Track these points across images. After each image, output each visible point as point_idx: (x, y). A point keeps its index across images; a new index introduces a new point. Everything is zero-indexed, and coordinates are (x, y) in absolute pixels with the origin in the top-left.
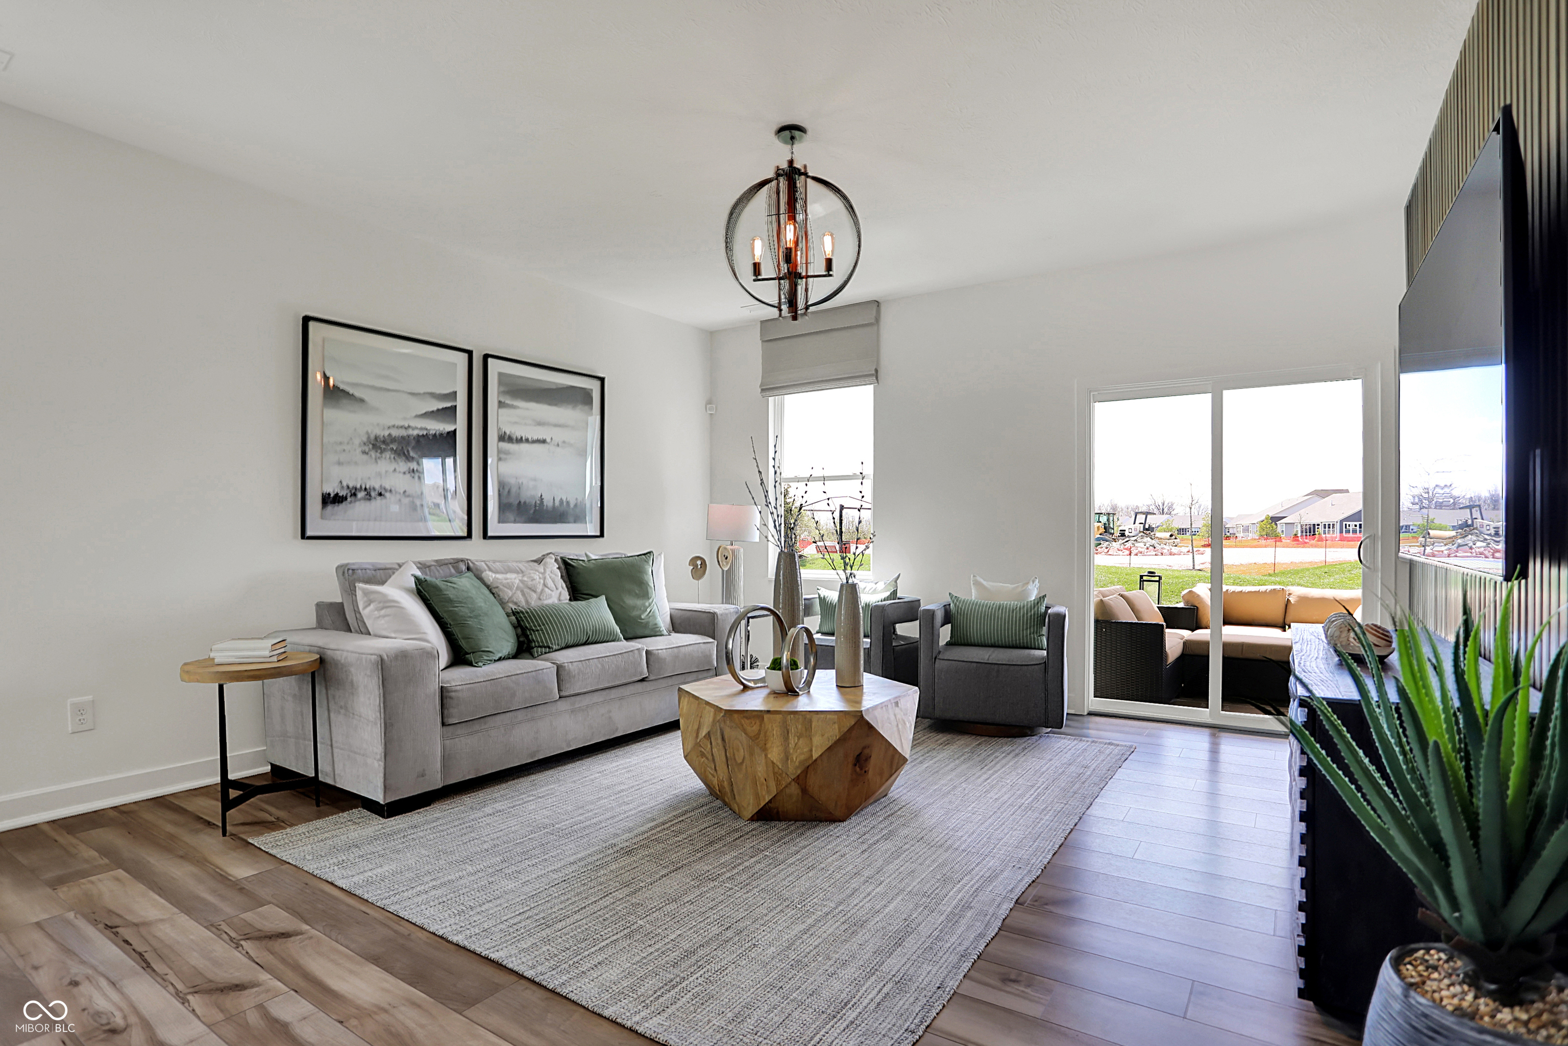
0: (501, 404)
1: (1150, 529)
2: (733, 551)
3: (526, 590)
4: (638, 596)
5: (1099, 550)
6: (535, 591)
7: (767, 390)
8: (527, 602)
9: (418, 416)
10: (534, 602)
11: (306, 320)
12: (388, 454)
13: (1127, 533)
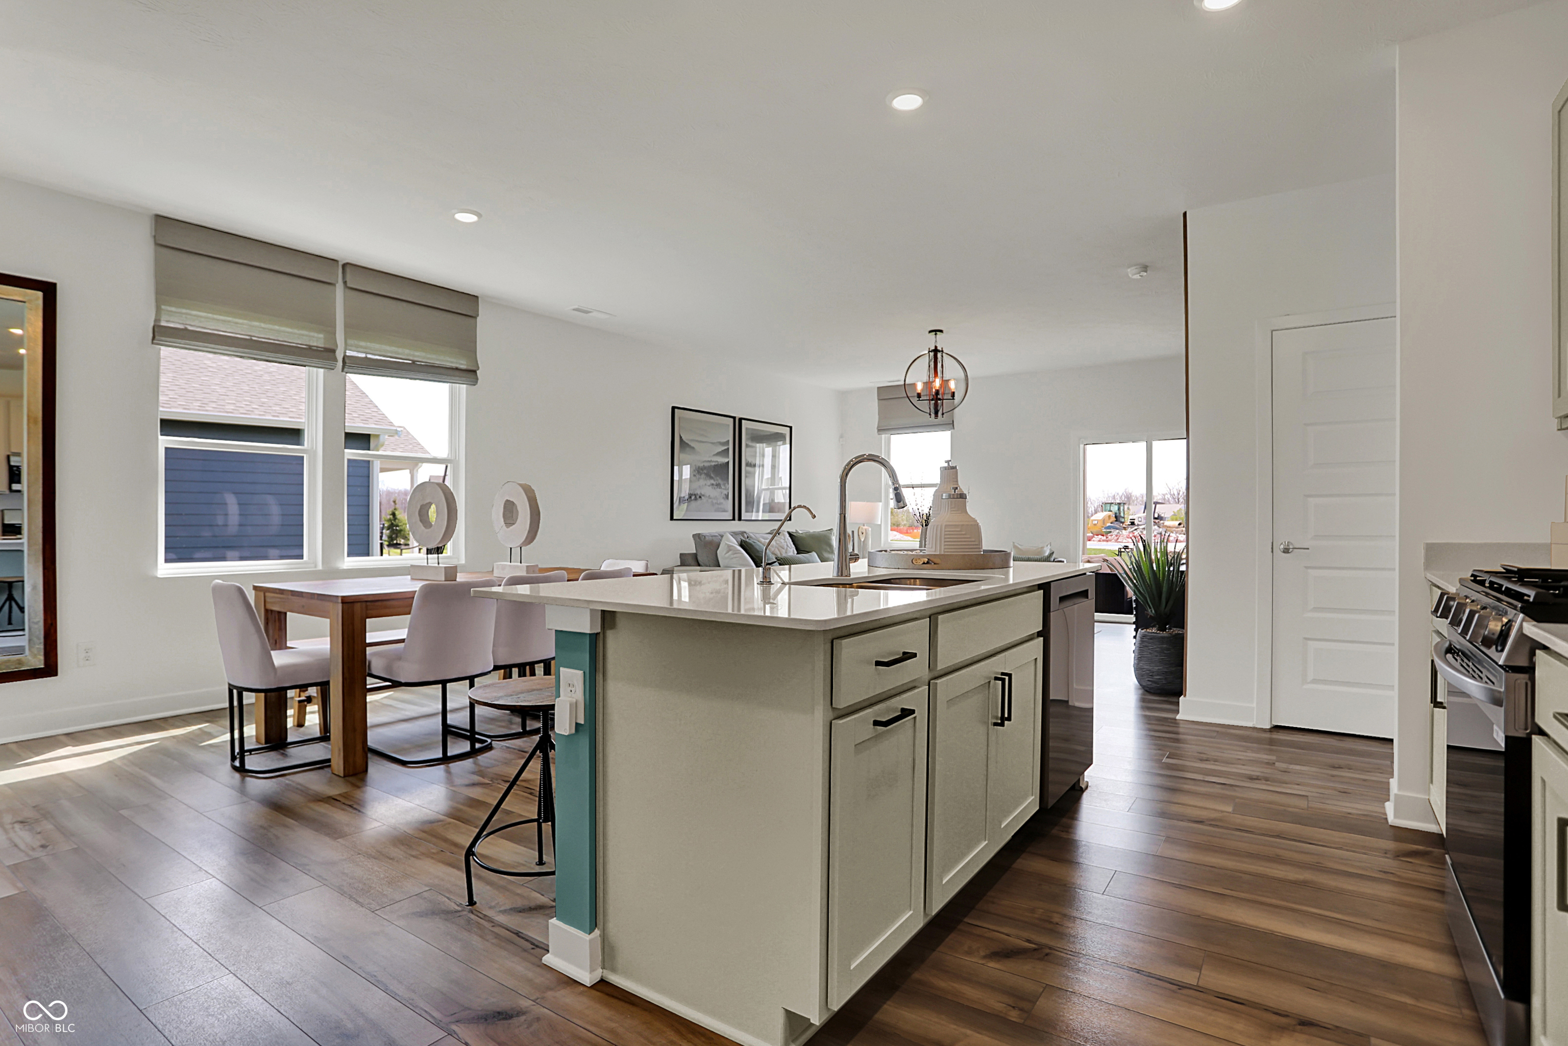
0: (747, 446)
1: (1159, 518)
2: (866, 530)
3: (780, 548)
4: (829, 552)
5: (1110, 537)
6: (784, 549)
7: (881, 430)
8: (781, 554)
9: (714, 455)
10: (784, 555)
11: (674, 408)
12: (703, 476)
13: (1136, 522)
